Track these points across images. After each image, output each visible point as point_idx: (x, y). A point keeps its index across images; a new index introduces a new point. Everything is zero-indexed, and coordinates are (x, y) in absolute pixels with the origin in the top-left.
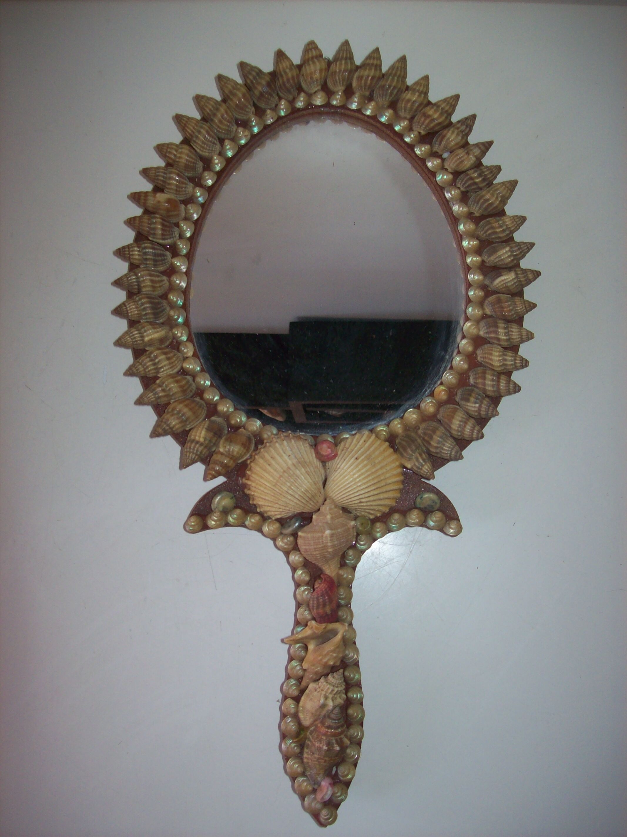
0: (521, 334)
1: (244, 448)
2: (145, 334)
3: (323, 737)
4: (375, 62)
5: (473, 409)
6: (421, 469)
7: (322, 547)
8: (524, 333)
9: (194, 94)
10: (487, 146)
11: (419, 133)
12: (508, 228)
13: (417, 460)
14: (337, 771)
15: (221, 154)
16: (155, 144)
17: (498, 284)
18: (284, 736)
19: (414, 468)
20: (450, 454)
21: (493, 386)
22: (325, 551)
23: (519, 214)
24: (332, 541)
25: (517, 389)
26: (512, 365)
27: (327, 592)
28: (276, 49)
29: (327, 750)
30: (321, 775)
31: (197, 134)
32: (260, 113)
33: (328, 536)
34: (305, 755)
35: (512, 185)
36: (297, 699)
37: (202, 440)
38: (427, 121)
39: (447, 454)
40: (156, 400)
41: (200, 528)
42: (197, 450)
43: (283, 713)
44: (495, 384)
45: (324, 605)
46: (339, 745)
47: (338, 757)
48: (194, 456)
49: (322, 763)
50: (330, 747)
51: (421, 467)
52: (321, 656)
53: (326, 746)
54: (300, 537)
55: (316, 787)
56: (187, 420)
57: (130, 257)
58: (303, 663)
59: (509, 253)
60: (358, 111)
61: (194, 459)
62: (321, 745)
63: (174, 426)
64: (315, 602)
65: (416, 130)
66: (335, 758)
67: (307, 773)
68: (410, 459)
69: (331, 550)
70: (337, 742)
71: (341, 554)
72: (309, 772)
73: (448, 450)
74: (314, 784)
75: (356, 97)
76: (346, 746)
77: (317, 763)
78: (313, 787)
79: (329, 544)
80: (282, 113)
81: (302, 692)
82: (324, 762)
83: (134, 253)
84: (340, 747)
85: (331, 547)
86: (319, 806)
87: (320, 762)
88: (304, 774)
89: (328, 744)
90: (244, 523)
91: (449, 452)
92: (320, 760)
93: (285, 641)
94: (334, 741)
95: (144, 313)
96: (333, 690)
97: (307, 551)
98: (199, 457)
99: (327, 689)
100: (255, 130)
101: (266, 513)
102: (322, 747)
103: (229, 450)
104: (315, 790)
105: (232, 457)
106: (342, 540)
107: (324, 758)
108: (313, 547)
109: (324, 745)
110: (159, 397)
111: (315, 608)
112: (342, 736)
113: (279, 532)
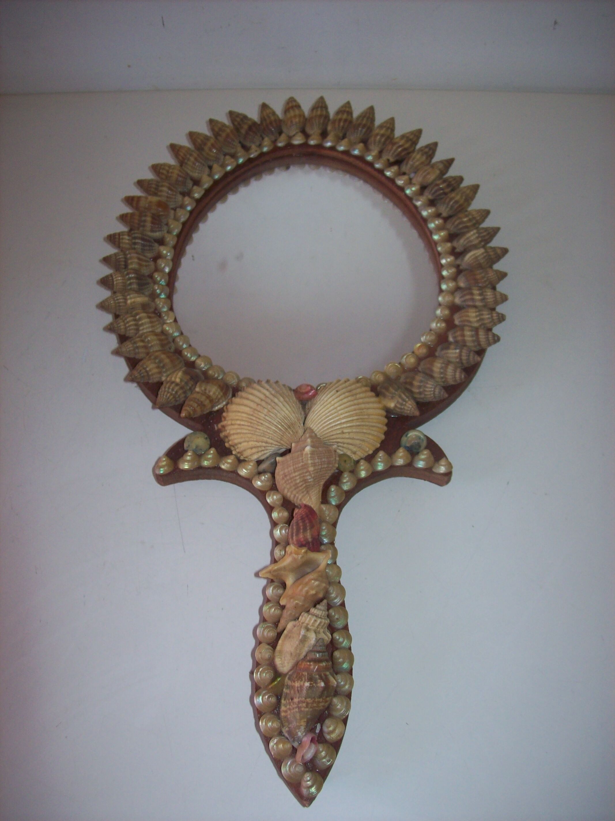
0: (495, 297)
1: (222, 390)
2: (128, 297)
3: (304, 673)
4: (347, 109)
5: (454, 355)
6: (405, 405)
7: (302, 466)
8: (498, 297)
9: (187, 131)
10: (449, 163)
11: (388, 160)
12: (474, 218)
13: (400, 397)
14: (321, 730)
15: (210, 175)
16: (150, 164)
17: (469, 259)
18: (256, 689)
19: (398, 406)
20: (434, 391)
21: (472, 336)
22: (305, 471)
23: (483, 208)
24: (312, 458)
25: (497, 339)
26: (489, 318)
27: (307, 516)
28: (261, 103)
29: (310, 687)
30: (303, 728)
31: (188, 156)
32: (246, 149)
33: (309, 453)
34: (283, 708)
35: (475, 188)
36: (273, 644)
37: (178, 380)
38: (395, 148)
39: (431, 394)
40: (134, 350)
41: (171, 469)
42: (173, 390)
43: (257, 661)
44: (474, 338)
45: (305, 529)
46: (323, 681)
47: (323, 699)
48: (169, 395)
49: (303, 709)
50: (312, 683)
51: (404, 403)
52: (302, 585)
53: (308, 682)
54: (278, 463)
55: (296, 744)
56: (163, 367)
57: (119, 243)
58: (281, 599)
59: (477, 235)
60: (333, 148)
61: (169, 398)
62: (302, 683)
63: (150, 370)
64: (294, 527)
65: (385, 157)
66: (319, 700)
67: (285, 730)
68: (392, 398)
69: (311, 469)
70: (321, 678)
71: (322, 483)
72: (287, 728)
73: (431, 388)
74: (294, 741)
75: (331, 137)
76: (333, 686)
77: (297, 710)
78: (293, 745)
79: (310, 462)
80: (265, 149)
81: (279, 635)
82: (305, 706)
83: (124, 241)
84: (325, 684)
85: (312, 466)
86: (300, 769)
87: (301, 707)
88: (280, 733)
89: (310, 679)
90: (218, 465)
91: (433, 389)
92: (301, 705)
93: (260, 575)
94: (317, 676)
95: (129, 282)
96: (315, 621)
97: (286, 476)
98: (174, 397)
99: (308, 619)
100: (241, 161)
101: (242, 455)
102: (304, 685)
103: (205, 389)
104: (294, 750)
105: (208, 397)
106: (323, 460)
107: (305, 701)
108: (292, 468)
109: (306, 681)
110: (137, 347)
111: (294, 534)
112: (328, 673)
113: (256, 471)
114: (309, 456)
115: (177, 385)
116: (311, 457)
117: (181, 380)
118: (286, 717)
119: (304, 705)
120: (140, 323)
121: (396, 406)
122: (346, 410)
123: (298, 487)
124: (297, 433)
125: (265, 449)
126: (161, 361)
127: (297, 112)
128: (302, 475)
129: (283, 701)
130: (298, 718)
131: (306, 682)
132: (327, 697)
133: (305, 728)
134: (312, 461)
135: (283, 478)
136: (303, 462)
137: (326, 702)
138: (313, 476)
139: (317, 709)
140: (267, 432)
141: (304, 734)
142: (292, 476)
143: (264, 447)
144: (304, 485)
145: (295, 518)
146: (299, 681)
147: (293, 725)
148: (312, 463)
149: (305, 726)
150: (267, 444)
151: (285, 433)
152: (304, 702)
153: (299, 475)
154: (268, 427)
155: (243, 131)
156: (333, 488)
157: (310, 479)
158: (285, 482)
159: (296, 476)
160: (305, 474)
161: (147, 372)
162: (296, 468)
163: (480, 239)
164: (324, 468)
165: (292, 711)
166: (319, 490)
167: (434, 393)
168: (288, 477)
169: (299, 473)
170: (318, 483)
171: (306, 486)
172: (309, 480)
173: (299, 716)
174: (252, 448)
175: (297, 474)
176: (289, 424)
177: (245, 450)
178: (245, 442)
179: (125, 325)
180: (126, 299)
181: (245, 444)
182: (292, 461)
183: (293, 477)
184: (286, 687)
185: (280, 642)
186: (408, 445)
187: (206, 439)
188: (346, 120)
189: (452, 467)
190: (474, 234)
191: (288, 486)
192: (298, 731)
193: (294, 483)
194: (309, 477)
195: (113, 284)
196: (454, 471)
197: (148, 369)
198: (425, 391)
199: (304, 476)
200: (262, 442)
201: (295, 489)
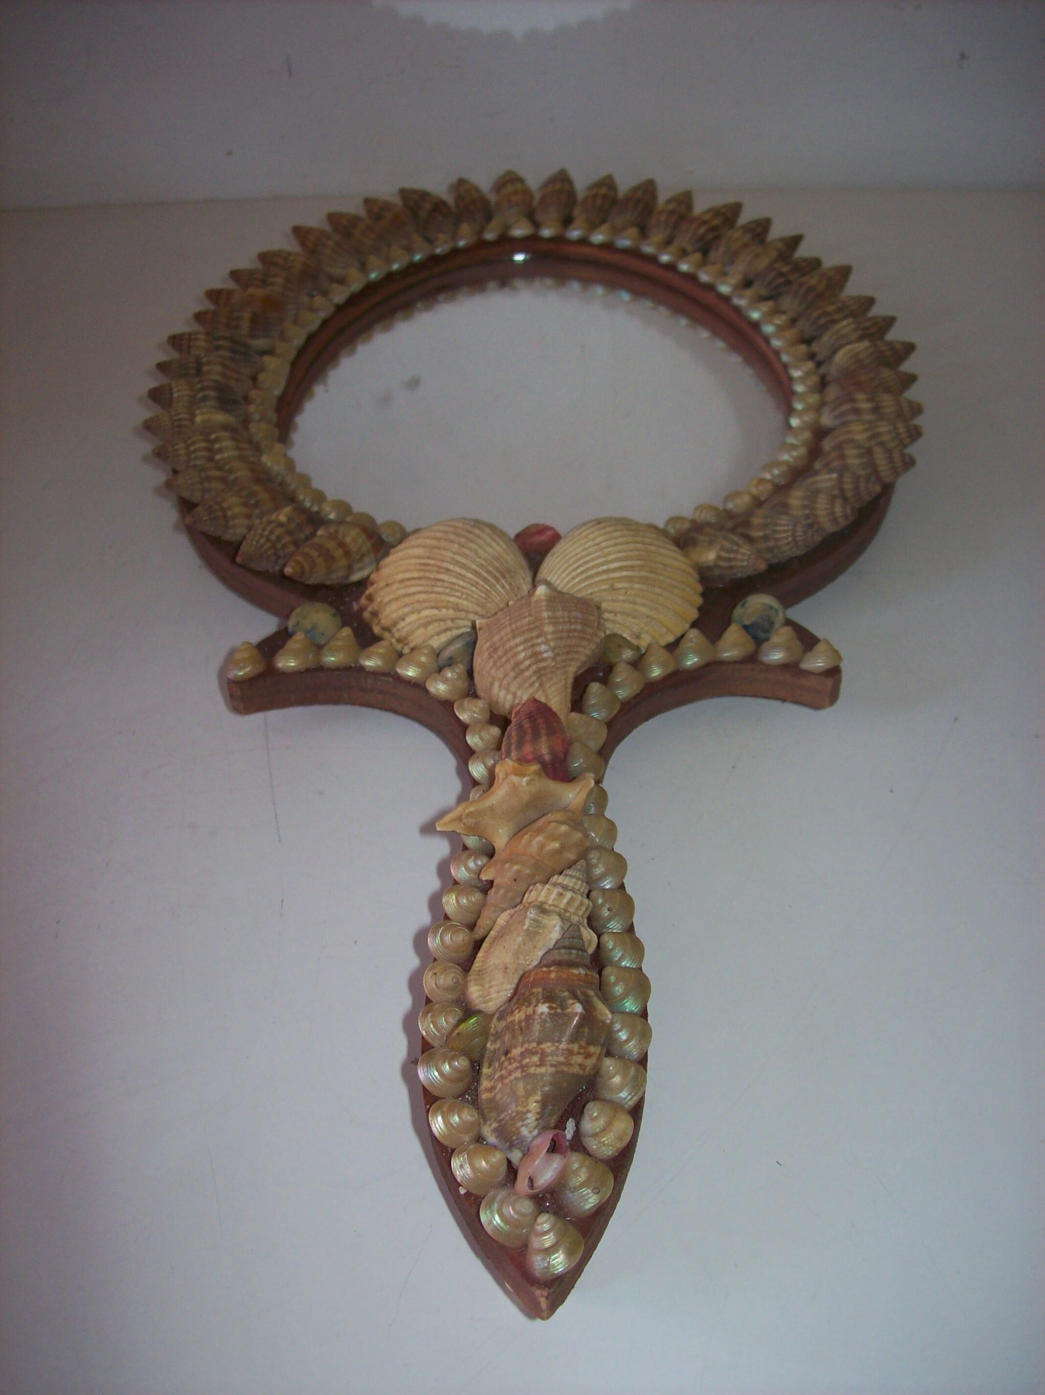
6: (737, 551)
7: (530, 623)
8: (904, 408)
9: (327, 211)
10: (795, 240)
11: (684, 247)
13: (729, 539)
14: (578, 1131)
15: (362, 273)
16: (256, 251)
17: (841, 359)
18: (422, 1049)
19: (724, 556)
21: (861, 458)
22: (535, 633)
23: (864, 294)
29: (549, 1015)
30: (532, 1117)
32: (428, 240)
36: (465, 963)
38: (694, 226)
40: (201, 483)
41: (260, 668)
42: (271, 532)
43: (427, 997)
44: (865, 460)
45: (536, 735)
46: (580, 1001)
47: (581, 1047)
48: (263, 540)
49: (532, 1070)
50: (554, 1005)
51: (735, 548)
52: (529, 833)
53: (544, 1003)
54: (480, 629)
55: (516, 1156)
56: (257, 505)
57: (189, 347)
58: (483, 870)
59: (854, 326)
60: (584, 241)
61: (262, 546)
62: (530, 1010)
63: (230, 508)
64: (514, 734)
65: (677, 243)
66: (571, 1046)
67: (488, 1131)
68: (711, 543)
69: (549, 629)
70: (575, 997)
71: (573, 669)
72: (493, 1122)
73: (788, 525)
74: (511, 1147)
75: (578, 222)
76: (603, 1022)
77: (518, 1074)
78: (509, 1157)
79: (545, 614)
80: (462, 243)
81: (478, 945)
82: (538, 1063)
83: (198, 343)
84: (584, 1008)
85: (550, 623)
86: (527, 1206)
87: (527, 1066)
88: (479, 1139)
89: (549, 998)
90: (357, 662)
91: (790, 527)
92: (528, 1060)
93: (438, 829)
94: (566, 994)
95: (200, 395)
96: (561, 895)
97: (495, 650)
98: (273, 546)
99: (543, 894)
100: (417, 257)
101: (407, 644)
102: (534, 1012)
103: (336, 532)
104: (512, 1172)
105: (342, 545)
106: (574, 614)
107: (538, 1049)
108: (508, 629)
109: (539, 1003)
110: (209, 479)
111: (513, 748)
112: (591, 993)
113: (435, 665)
114: (544, 603)
115: (281, 525)
116: (547, 606)
117: (290, 520)
118: (492, 1100)
119: (536, 1059)
120: (217, 446)
121: (719, 558)
122: (620, 548)
123: (522, 671)
124: (518, 589)
125: (454, 626)
126: (252, 494)
127: (519, 186)
128: (529, 644)
129: (485, 1070)
130: (521, 1092)
131: (540, 1005)
132: (589, 1043)
133: (537, 1119)
134: (550, 613)
135: (490, 656)
136: (530, 615)
137: (588, 1056)
138: (552, 644)
139: (566, 1069)
140: (458, 585)
141: (536, 1132)
142: (507, 647)
143: (453, 620)
144: (534, 668)
145: (512, 722)
146: (524, 1008)
147: (510, 1112)
148: (549, 618)
149: (538, 1113)
150: (459, 613)
151: (495, 586)
152: (536, 1053)
153: (526, 641)
154: (459, 574)
155: (423, 214)
156: (595, 687)
157: (546, 652)
158: (495, 664)
159: (517, 645)
160: (535, 641)
161: (223, 510)
162: (518, 628)
163: (860, 332)
164: (575, 630)
165: (507, 1081)
166: (565, 684)
167: (794, 535)
168: (500, 652)
169: (523, 638)
170: (564, 667)
171: (538, 670)
172: (545, 655)
173: (524, 1088)
174: (425, 625)
175: (518, 640)
176: (502, 570)
177: (412, 632)
178: (412, 612)
179: (187, 448)
180: (193, 416)
181: (413, 618)
182: (508, 618)
183: (512, 648)
184: (492, 1038)
185: (480, 954)
186: (747, 622)
187: (334, 615)
188: (605, 197)
189: (840, 658)
190: (848, 325)
191: (500, 674)
192: (519, 1124)
193: (512, 662)
194: (543, 647)
195: (171, 399)
196: (844, 667)
197: (225, 505)
198: (775, 532)
199: (533, 646)
200: (447, 608)
201: (515, 678)
